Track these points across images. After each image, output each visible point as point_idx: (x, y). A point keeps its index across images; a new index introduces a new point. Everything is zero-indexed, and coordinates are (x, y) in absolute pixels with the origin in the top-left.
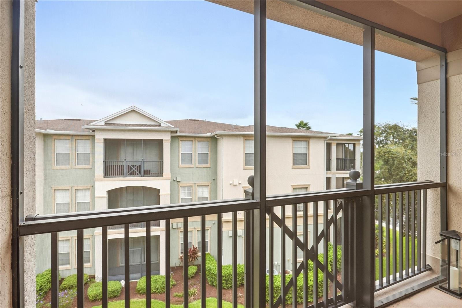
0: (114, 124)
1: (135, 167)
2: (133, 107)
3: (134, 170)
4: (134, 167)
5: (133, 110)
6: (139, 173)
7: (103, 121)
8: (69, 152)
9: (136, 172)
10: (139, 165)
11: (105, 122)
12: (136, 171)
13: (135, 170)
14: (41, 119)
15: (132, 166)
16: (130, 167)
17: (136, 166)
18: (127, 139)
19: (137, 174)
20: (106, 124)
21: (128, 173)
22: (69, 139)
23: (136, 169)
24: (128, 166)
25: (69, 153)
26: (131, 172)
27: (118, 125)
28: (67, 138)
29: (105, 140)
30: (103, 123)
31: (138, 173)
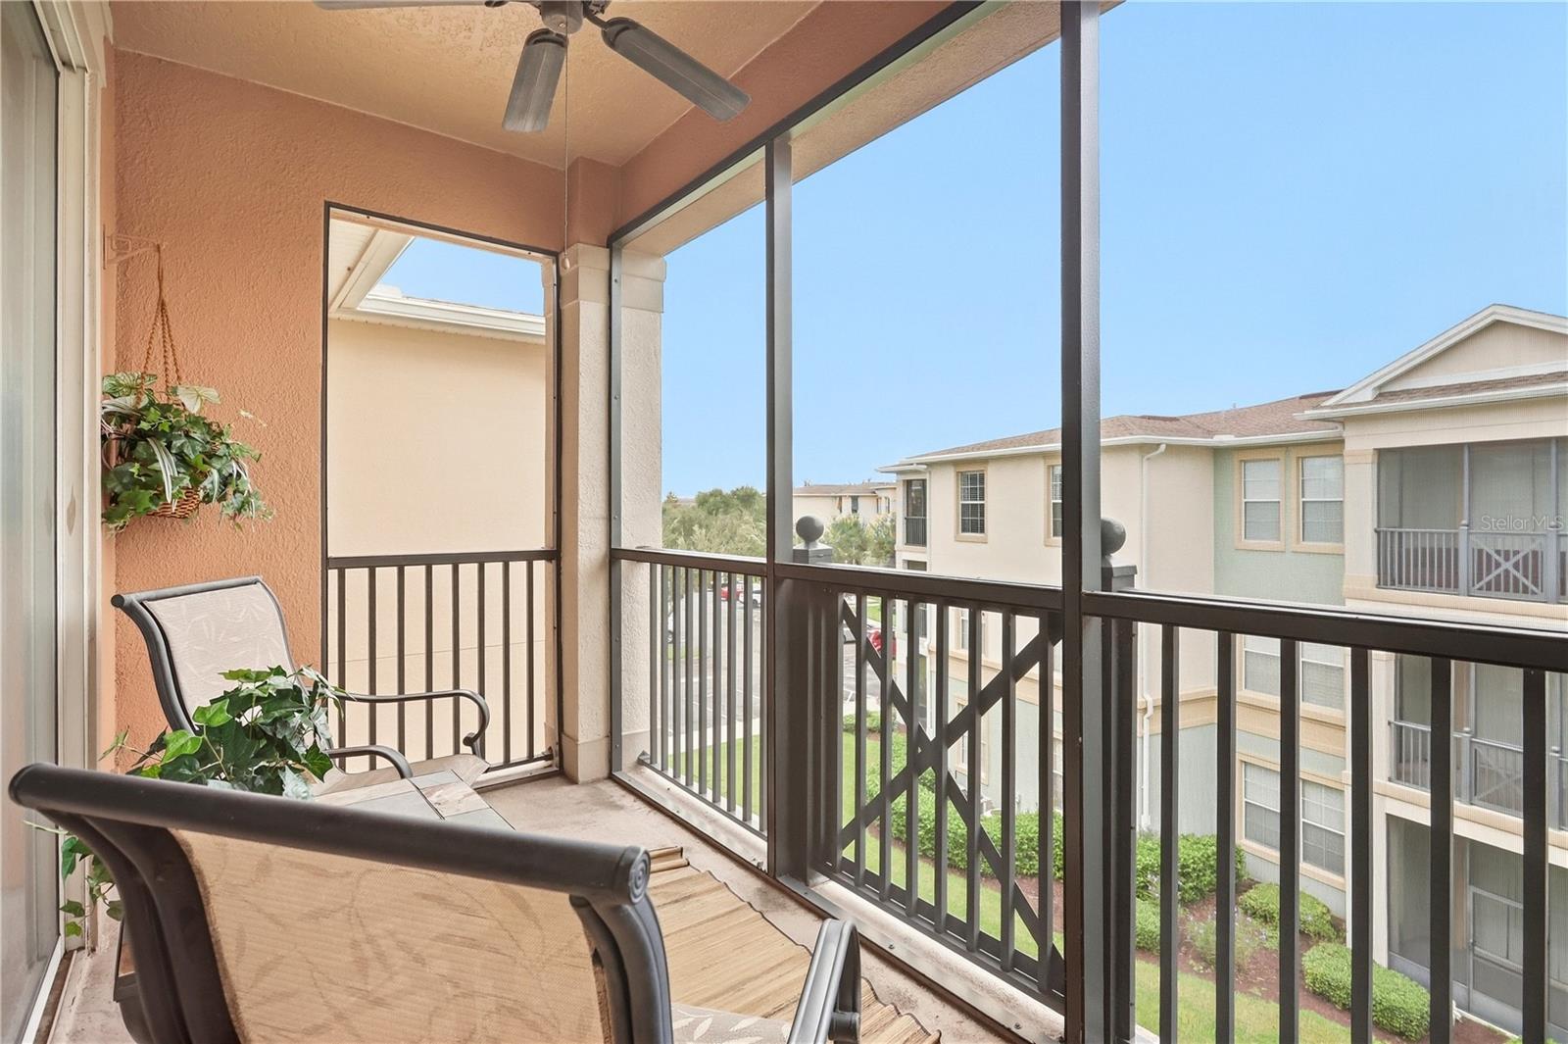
0: (1410, 393)
1: (1513, 560)
2: (1490, 310)
3: (1507, 572)
4: (1507, 559)
5: (1497, 324)
6: (1535, 583)
7: (1366, 386)
8: (1277, 500)
9: (1516, 579)
10: (1535, 554)
11: (1380, 387)
12: (1519, 575)
13: (1513, 571)
14: (1234, 405)
15: (1498, 552)
16: (1489, 556)
17: (1516, 553)
18: (1472, 443)
19: (1526, 590)
20: (1382, 395)
21: (1480, 579)
22: (1278, 459)
23: (1516, 566)
24: (1480, 551)
25: (1279, 502)
26: (1491, 576)
27: (1428, 392)
28: (1273, 454)
29: (1382, 454)
30: (1368, 395)
31: (1528, 583)
